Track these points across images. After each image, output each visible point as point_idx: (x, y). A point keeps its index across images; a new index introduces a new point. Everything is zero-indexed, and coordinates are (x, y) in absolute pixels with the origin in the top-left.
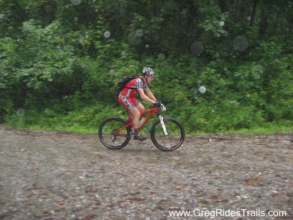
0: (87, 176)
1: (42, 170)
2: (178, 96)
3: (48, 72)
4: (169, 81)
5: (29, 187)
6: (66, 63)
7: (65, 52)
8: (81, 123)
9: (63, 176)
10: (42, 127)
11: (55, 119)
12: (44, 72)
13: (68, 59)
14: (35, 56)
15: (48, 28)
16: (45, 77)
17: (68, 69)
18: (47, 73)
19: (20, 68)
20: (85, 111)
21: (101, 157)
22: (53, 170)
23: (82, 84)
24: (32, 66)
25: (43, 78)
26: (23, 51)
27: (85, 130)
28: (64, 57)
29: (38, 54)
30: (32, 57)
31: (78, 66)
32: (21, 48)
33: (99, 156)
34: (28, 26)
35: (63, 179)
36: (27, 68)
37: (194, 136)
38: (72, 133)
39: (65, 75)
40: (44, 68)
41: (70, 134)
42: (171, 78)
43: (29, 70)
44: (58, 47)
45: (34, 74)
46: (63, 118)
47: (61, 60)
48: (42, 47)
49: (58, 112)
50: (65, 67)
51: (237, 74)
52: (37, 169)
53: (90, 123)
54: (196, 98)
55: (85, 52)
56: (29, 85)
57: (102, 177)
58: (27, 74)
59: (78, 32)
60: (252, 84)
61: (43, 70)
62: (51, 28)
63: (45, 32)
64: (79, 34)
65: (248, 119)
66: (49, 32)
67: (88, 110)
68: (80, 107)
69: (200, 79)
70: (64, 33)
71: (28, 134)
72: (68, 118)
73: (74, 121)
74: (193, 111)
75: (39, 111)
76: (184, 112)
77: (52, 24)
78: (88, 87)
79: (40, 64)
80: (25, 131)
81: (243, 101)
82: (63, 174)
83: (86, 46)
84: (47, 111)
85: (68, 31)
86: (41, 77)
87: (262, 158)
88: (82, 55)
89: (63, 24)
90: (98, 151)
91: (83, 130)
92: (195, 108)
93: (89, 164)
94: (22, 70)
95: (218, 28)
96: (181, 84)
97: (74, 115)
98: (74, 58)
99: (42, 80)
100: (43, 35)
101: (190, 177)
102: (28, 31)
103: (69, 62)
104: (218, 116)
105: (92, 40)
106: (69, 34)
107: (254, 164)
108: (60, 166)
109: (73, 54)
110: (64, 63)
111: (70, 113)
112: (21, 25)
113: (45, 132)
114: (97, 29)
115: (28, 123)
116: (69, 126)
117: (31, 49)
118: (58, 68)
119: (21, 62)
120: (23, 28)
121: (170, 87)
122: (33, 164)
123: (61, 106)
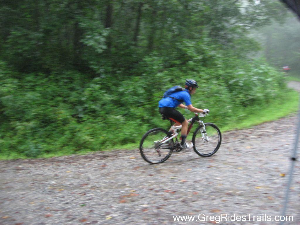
2: (61, 115)
4: (52, 99)
37: (78, 156)
42: (54, 96)
51: (121, 89)
54: (81, 116)
60: (136, 98)
65: (133, 133)
69: (84, 96)
74: (77, 130)
76: (69, 131)
81: (129, 116)
87: (140, 173)
92: (79, 126)
95: (99, 43)
96: (64, 102)
101: (62, 201)
104: (104, 132)
107: (131, 180)
121: (53, 106)
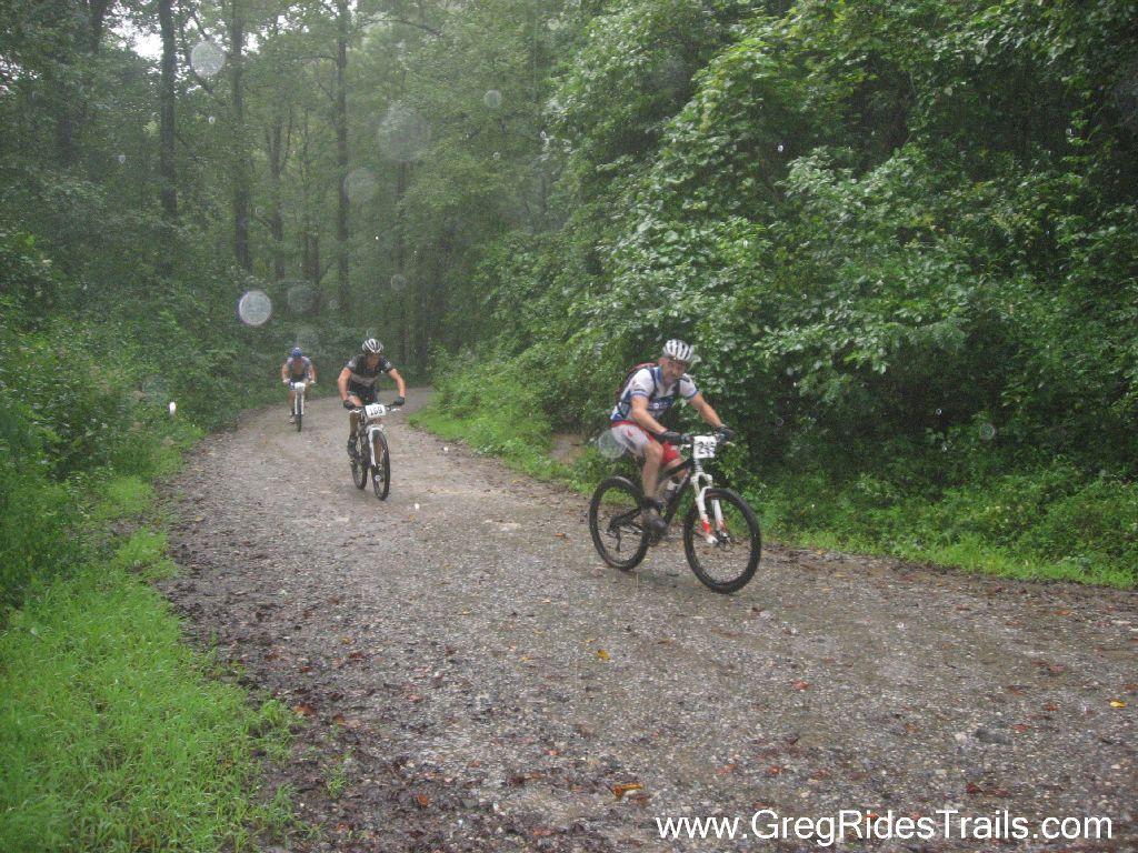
0: (980, 734)
1: (823, 694)
3: (874, 341)
5: (772, 744)
6: (942, 307)
7: (939, 260)
8: (991, 533)
9: (895, 724)
10: (843, 540)
11: (894, 512)
12: (859, 340)
13: (950, 287)
14: (831, 280)
15: (877, 177)
16: (861, 356)
17: (947, 328)
18: (871, 343)
19: (775, 325)
20: (1008, 488)
21: (1049, 671)
22: (860, 696)
23: (1000, 384)
24: (818, 318)
25: (854, 362)
26: (788, 262)
27: (1001, 562)
28: (933, 281)
29: (840, 273)
30: (818, 282)
31: (986, 316)
32: (781, 254)
33: (1041, 664)
34: (805, 173)
35: (894, 732)
36: (802, 323)
38: (953, 568)
39: (938, 350)
40: (859, 322)
41: (945, 573)
43: (805, 331)
44: (914, 244)
45: (825, 346)
46: (923, 509)
47: (923, 292)
48: (855, 246)
49: (904, 487)
50: (938, 318)
52: (805, 687)
53: (1026, 537)
55: (1016, 262)
56: (804, 386)
57: (1040, 747)
58: (799, 347)
59: (990, 182)
61: (857, 330)
62: (888, 176)
63: (867, 190)
64: (995, 190)
66: (880, 191)
67: (1019, 487)
68: (988, 471)
70: (938, 189)
71: (792, 562)
72: (940, 511)
73: (965, 526)
75: (836, 480)
77: (891, 160)
78: (1024, 395)
79: (845, 309)
80: (782, 548)
82: (898, 716)
83: (1020, 234)
84: (865, 483)
85: (953, 182)
86: (847, 359)
88: (1006, 271)
89: (931, 156)
90: (1037, 647)
91: (994, 560)
93: (1000, 690)
94: (783, 333)
97: (964, 504)
98: (971, 284)
99: (850, 368)
100: (859, 204)
102: (807, 190)
103: (952, 303)
105: (1045, 212)
106: (957, 193)
108: (892, 688)
109: (968, 268)
110: (936, 305)
111: (951, 493)
112: (785, 173)
113: (851, 559)
114: (1066, 168)
115: (796, 521)
116: (943, 542)
117: (816, 254)
118: (909, 322)
119: (780, 301)
120: (789, 181)
122: (794, 667)
123: (916, 465)
